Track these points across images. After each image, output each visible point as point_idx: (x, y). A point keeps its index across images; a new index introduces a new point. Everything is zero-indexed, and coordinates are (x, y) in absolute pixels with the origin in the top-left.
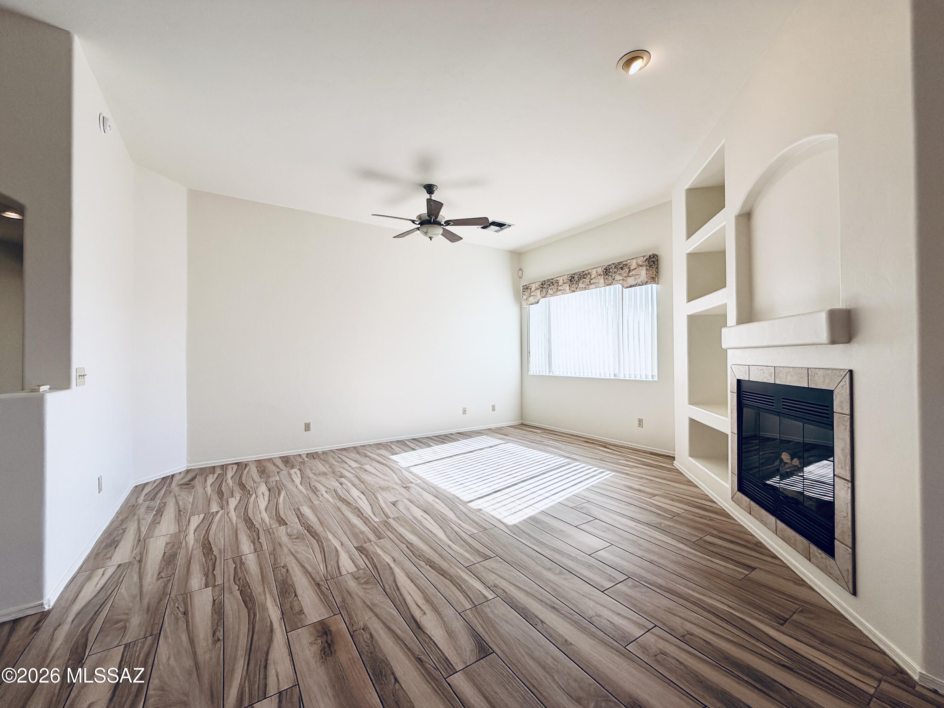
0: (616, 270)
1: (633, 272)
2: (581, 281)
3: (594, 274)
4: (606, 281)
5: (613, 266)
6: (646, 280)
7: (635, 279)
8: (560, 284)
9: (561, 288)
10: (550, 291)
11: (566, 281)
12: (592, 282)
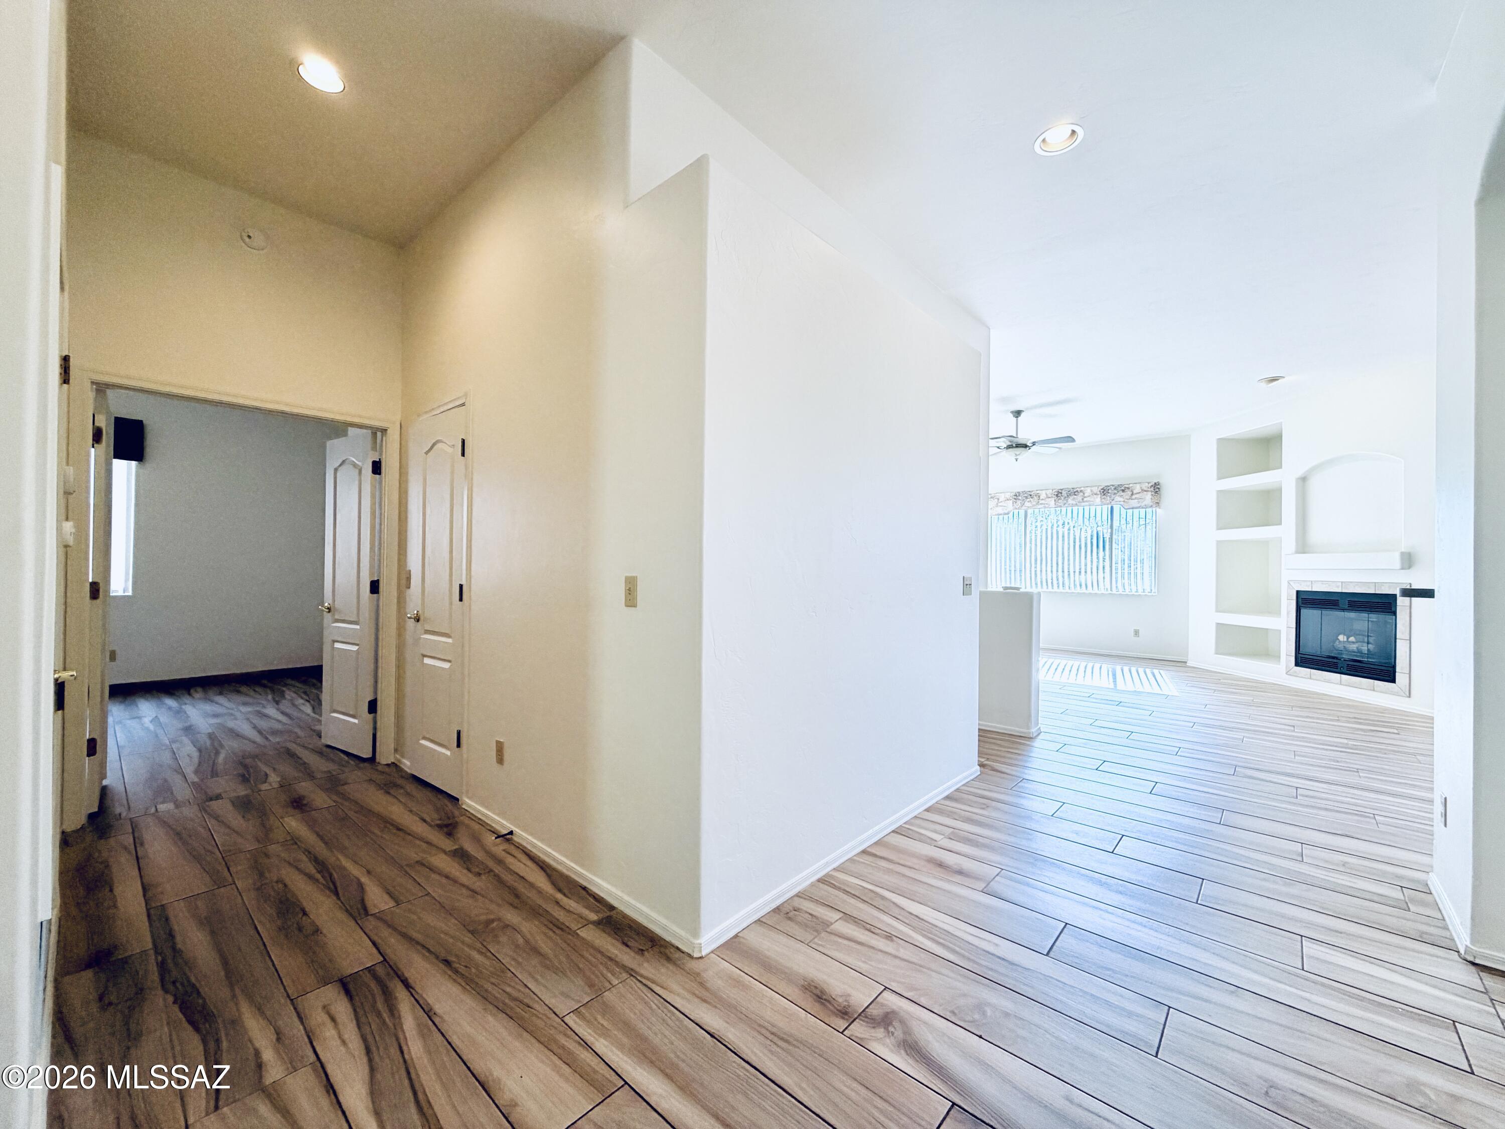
0: (1116, 492)
1: (1137, 496)
2: (1071, 498)
3: (1088, 492)
4: (1103, 500)
5: (1113, 488)
6: (1151, 504)
7: (1139, 502)
8: (1041, 498)
9: (1043, 502)
10: (1027, 504)
11: (1050, 496)
12: (1085, 499)
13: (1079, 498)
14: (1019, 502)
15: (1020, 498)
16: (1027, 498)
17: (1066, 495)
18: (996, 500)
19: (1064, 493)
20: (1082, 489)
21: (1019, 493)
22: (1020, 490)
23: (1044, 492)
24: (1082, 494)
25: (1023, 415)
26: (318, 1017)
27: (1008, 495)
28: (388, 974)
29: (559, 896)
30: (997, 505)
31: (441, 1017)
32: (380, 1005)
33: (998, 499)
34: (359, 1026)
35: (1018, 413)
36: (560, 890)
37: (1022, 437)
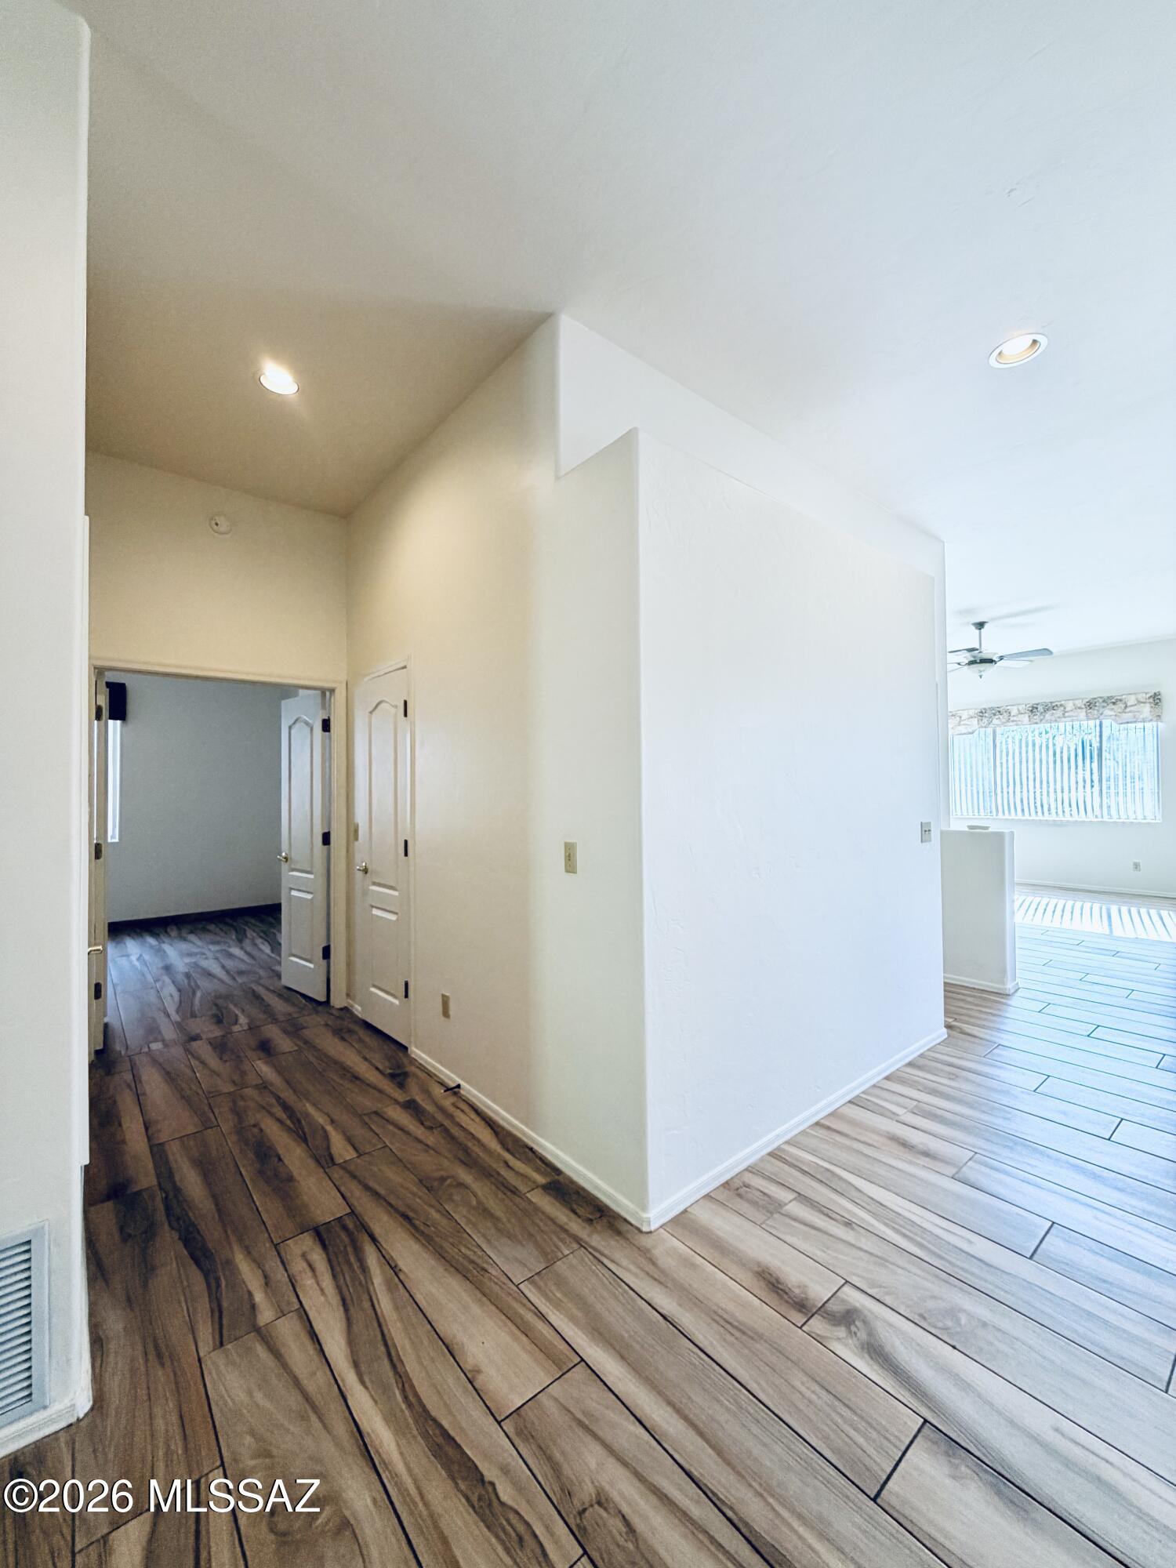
0: (1105, 704)
1: (1132, 708)
2: (1049, 713)
3: (1069, 706)
4: (1089, 715)
5: (1101, 700)
6: (1150, 717)
7: (1134, 715)
8: (1012, 714)
9: (1015, 718)
10: (995, 721)
11: (1022, 712)
12: (1066, 714)
13: (1059, 713)
14: (985, 720)
15: (986, 715)
16: (995, 715)
17: (1042, 710)
18: (958, 718)
19: (1040, 708)
20: (1063, 702)
21: (985, 709)
22: (986, 706)
23: (1015, 708)
24: (1062, 708)
25: (986, 626)
26: (298, 1266)
27: (972, 712)
28: (356, 1226)
29: (507, 1156)
30: (959, 724)
31: (405, 1274)
32: (352, 1259)
33: (960, 717)
34: (334, 1276)
35: (980, 625)
36: (508, 1150)
37: (987, 651)
